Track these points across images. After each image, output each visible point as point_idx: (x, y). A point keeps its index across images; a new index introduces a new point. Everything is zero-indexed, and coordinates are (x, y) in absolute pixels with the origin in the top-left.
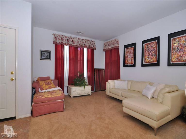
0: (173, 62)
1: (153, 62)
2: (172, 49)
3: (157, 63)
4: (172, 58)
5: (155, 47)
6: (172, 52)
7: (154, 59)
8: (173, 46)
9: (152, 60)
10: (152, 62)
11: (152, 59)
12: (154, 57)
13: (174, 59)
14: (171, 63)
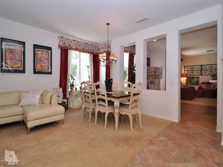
0: (37, 70)
1: (18, 67)
2: (37, 59)
3: (22, 69)
4: (36, 67)
5: (19, 52)
6: (37, 62)
7: (19, 65)
8: (37, 56)
9: (16, 66)
10: (16, 68)
11: (16, 64)
12: (19, 63)
13: (38, 67)
14: (36, 71)
